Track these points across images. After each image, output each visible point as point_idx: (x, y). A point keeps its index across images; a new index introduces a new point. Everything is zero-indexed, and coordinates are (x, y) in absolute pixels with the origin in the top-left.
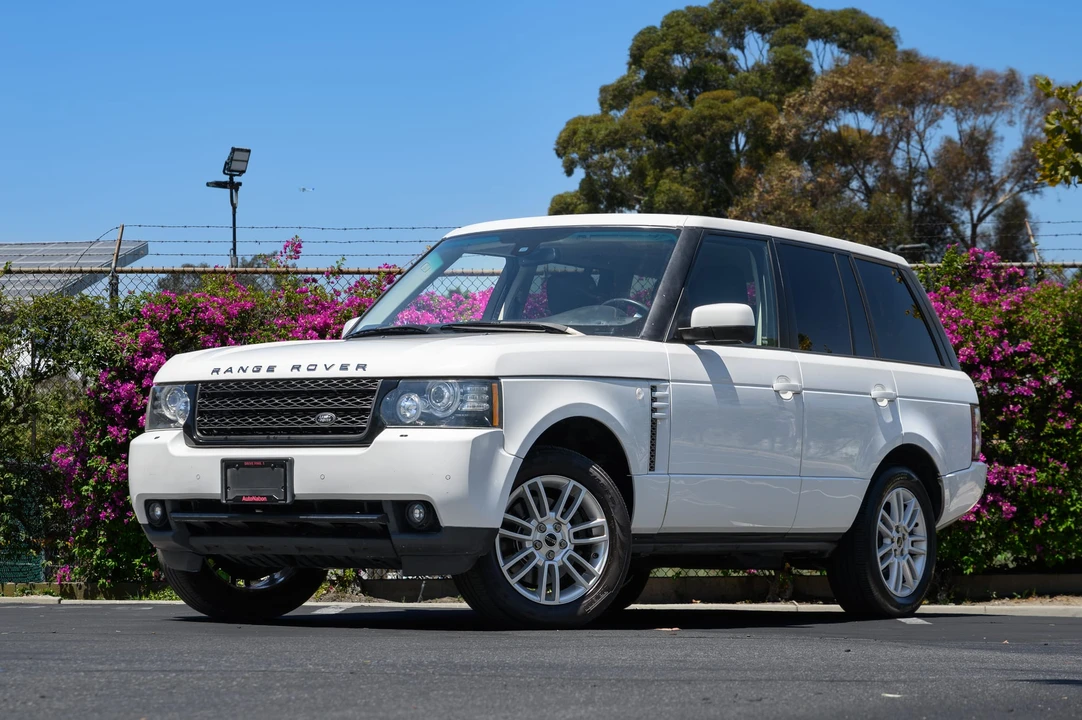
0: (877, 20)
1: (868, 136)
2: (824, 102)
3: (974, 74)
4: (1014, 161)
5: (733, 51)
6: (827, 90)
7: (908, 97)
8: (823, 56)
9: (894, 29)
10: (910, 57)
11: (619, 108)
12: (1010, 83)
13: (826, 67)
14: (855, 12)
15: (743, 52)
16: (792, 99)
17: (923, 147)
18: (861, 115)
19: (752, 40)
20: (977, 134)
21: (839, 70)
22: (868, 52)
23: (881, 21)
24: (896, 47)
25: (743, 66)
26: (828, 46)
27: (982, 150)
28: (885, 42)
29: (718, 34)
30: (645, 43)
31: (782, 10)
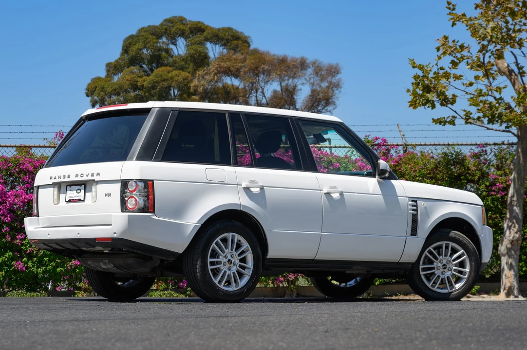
0: (241, 32)
1: (237, 88)
2: (215, 74)
3: (287, 59)
4: (307, 101)
5: (172, 46)
6: (217, 69)
7: (255, 71)
8: (214, 51)
9: (249, 37)
10: (256, 52)
11: (115, 74)
12: (303, 65)
13: (217, 56)
14: (230, 29)
15: (177, 47)
16: (200, 72)
17: (264, 94)
18: (233, 79)
19: (181, 42)
20: (289, 88)
21: (222, 58)
22: (235, 49)
23: (243, 33)
24: (249, 46)
25: (176, 54)
26: (217, 46)
27: (292, 96)
28: (244, 44)
29: (164, 39)
30: (130, 44)
31: (195, 29)
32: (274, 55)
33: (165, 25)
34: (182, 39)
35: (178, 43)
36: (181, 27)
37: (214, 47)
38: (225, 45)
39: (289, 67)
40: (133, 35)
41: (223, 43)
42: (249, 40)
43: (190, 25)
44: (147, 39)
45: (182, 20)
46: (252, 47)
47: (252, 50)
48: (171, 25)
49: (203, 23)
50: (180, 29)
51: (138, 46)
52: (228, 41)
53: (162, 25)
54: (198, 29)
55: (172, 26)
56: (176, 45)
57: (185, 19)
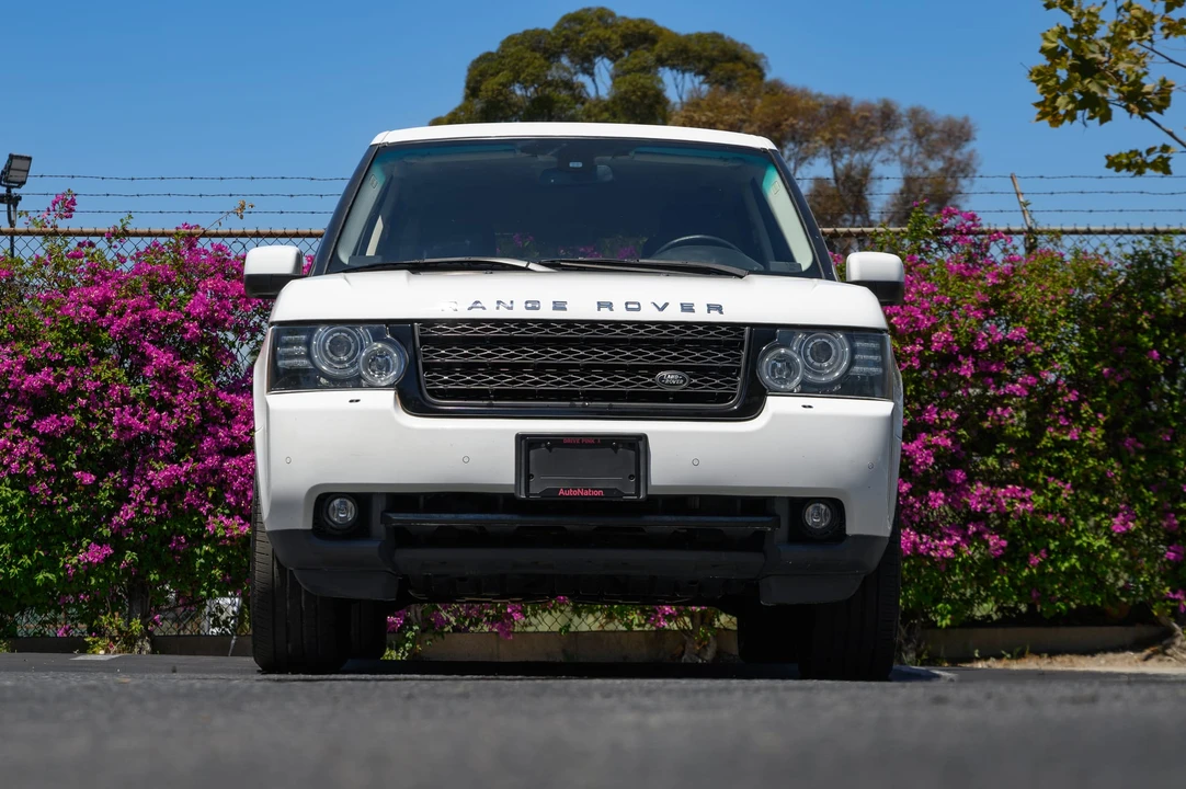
0: (744, 45)
3: (849, 105)
4: (894, 205)
5: (582, 78)
8: (679, 87)
9: (762, 56)
10: (775, 88)
12: (886, 118)
13: (685, 99)
14: (716, 37)
15: (594, 80)
19: (604, 67)
20: (853, 173)
22: (728, 82)
23: (748, 46)
25: (592, 93)
26: (687, 75)
27: (860, 192)
28: (749, 71)
29: (565, 61)
30: (483, 74)
31: (633, 35)
32: (819, 96)
33: (565, 28)
34: (606, 61)
35: (596, 70)
36: (601, 32)
37: (680, 76)
38: (704, 72)
39: (853, 124)
40: (490, 53)
41: (702, 66)
42: (762, 63)
43: (622, 28)
44: (521, 60)
45: (603, 16)
46: (770, 77)
47: (767, 85)
48: (578, 28)
49: (651, 22)
50: (597, 37)
51: (501, 78)
52: (713, 62)
53: (559, 25)
54: (641, 37)
55: (580, 32)
56: (592, 75)
57: (612, 15)
